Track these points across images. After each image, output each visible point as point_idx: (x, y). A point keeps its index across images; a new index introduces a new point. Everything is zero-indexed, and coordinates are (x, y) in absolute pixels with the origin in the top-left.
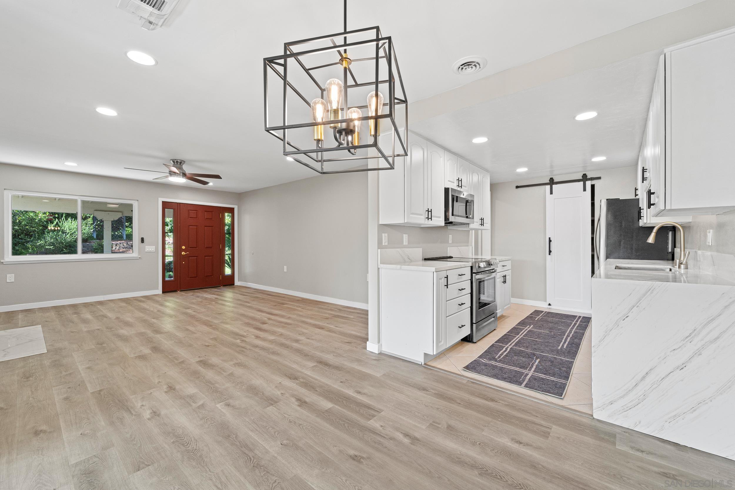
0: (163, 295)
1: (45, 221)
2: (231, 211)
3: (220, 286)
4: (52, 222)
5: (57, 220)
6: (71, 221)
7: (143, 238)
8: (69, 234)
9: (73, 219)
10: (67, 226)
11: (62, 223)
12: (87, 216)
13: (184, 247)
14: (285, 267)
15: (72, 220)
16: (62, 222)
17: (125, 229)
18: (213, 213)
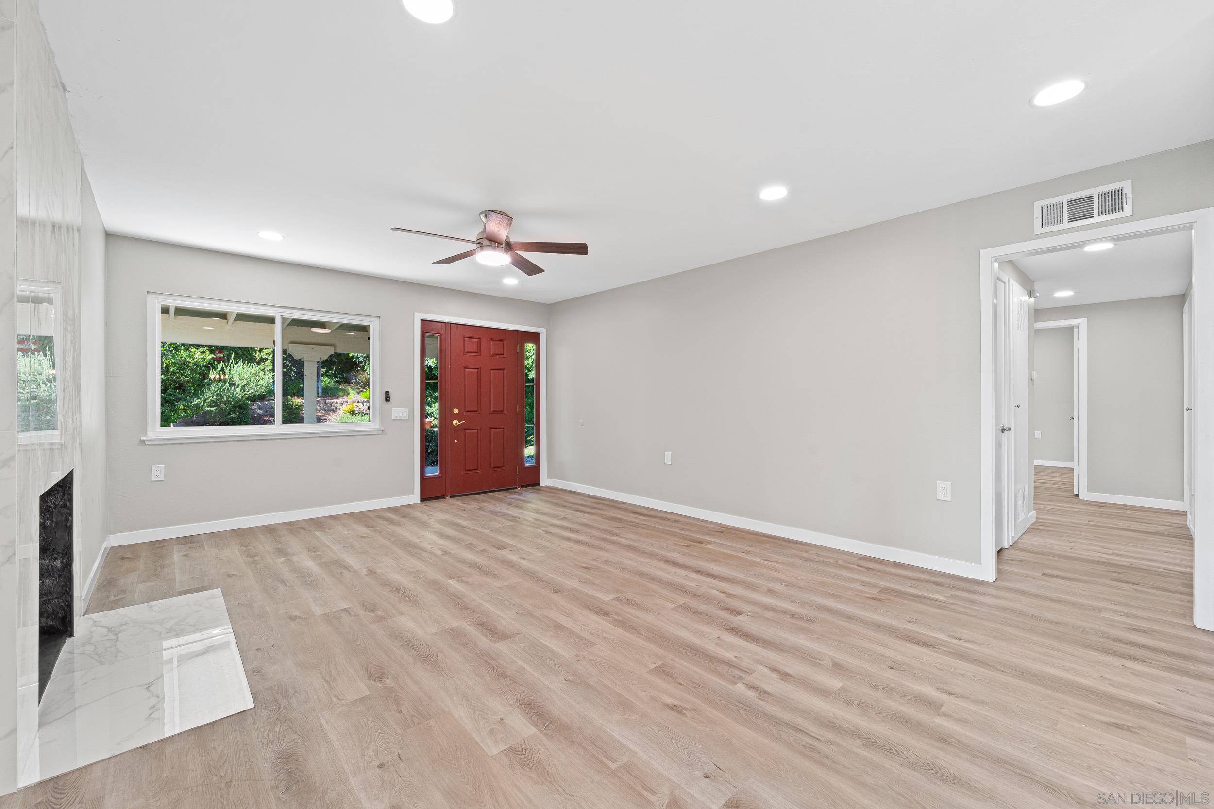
0: (423, 505)
1: (204, 366)
2: (535, 338)
3: (516, 488)
4: (215, 368)
5: (222, 363)
6: (242, 365)
7: (389, 392)
8: (240, 388)
9: (246, 361)
10: (237, 374)
11: (230, 369)
12: (264, 357)
13: (456, 411)
14: (668, 455)
15: (244, 364)
16: (230, 367)
17: (320, 379)
18: (505, 342)
